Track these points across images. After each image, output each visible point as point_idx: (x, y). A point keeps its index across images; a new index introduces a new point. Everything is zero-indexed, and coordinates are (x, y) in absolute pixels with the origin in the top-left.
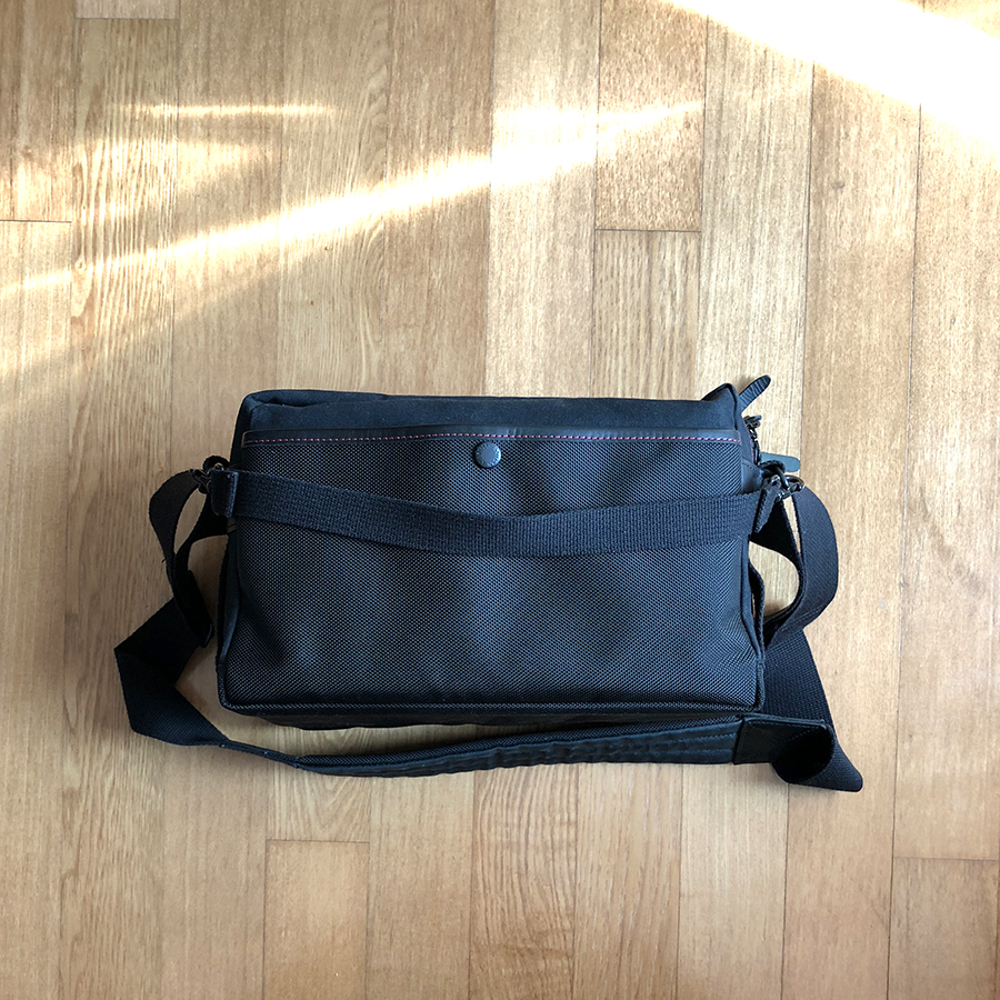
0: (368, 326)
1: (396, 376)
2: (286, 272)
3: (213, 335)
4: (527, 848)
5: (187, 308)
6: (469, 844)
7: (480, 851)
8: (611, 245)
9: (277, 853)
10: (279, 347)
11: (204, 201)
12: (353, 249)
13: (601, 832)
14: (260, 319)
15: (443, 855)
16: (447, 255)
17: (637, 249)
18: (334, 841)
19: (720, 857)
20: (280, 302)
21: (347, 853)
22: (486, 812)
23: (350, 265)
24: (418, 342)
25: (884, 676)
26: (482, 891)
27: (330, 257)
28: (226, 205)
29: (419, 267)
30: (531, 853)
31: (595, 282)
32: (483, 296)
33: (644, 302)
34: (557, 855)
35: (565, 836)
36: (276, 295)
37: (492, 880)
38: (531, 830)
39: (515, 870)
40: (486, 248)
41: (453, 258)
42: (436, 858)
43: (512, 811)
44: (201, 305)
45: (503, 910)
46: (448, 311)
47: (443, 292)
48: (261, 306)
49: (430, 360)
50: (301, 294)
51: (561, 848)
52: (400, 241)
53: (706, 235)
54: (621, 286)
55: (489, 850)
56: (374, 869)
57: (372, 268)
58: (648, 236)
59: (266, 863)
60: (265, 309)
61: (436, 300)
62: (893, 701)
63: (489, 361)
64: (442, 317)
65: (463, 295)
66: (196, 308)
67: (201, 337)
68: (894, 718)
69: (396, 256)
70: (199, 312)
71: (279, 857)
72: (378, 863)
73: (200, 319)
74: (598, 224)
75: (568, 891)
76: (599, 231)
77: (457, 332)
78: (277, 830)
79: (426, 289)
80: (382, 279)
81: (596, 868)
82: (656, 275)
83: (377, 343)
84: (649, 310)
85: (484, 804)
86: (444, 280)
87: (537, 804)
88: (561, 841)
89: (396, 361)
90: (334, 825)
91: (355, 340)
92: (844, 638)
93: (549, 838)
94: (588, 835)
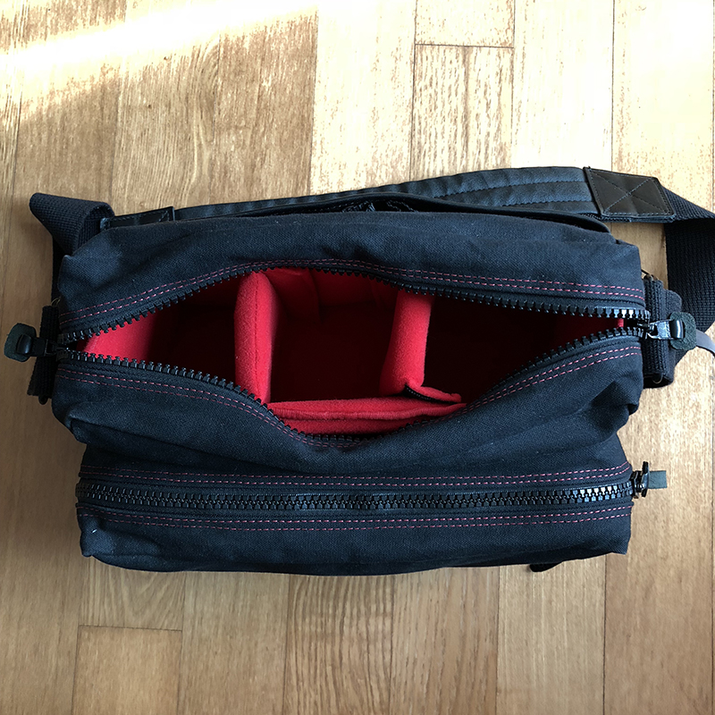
0: (201, 128)
1: (226, 173)
2: (127, 79)
3: (56, 134)
4: (341, 640)
5: (33, 109)
6: (283, 633)
7: (294, 642)
8: (430, 58)
9: (89, 638)
10: (117, 146)
11: (54, 15)
12: (191, 59)
13: (417, 624)
14: (100, 120)
15: (256, 645)
16: (277, 65)
17: (454, 61)
18: (147, 628)
19: (538, 651)
20: (120, 104)
21: (159, 641)
22: (301, 602)
23: (186, 73)
24: (248, 142)
25: (697, 467)
26: (295, 684)
27: (169, 65)
28: (74, 18)
29: (251, 76)
30: (346, 645)
31: (414, 91)
32: (310, 101)
33: (461, 109)
34: (371, 647)
35: (380, 627)
36: (117, 99)
37: (306, 672)
38: (347, 621)
39: (329, 662)
40: (313, 59)
41: (283, 68)
42: (249, 649)
43: (328, 601)
44: (45, 107)
45: (316, 703)
46: (277, 115)
47: (273, 98)
48: (102, 109)
49: (258, 159)
50: (140, 98)
51: (376, 640)
52: (233, 52)
53: (518, 51)
54: (439, 95)
55: (303, 640)
56: (186, 659)
57: (206, 76)
58: (465, 51)
59: (78, 649)
60: (106, 111)
61: (265, 105)
62: (707, 493)
63: (314, 161)
64: (270, 121)
65: (291, 100)
66: (41, 109)
67: (44, 136)
68: (708, 511)
69: (230, 66)
70: (44, 113)
71: (90, 645)
72: (190, 652)
73: (45, 119)
74: (418, 39)
75: (383, 685)
76: (418, 46)
77: (285, 133)
78: (90, 615)
79: (256, 94)
80: (216, 86)
81: (411, 661)
82: (472, 85)
83: (209, 143)
84: (466, 117)
85: (299, 593)
86: (274, 86)
87: (353, 594)
88: (376, 632)
89: (226, 158)
90: (147, 611)
91: (188, 139)
92: (657, 429)
93: (364, 629)
94: (404, 627)
